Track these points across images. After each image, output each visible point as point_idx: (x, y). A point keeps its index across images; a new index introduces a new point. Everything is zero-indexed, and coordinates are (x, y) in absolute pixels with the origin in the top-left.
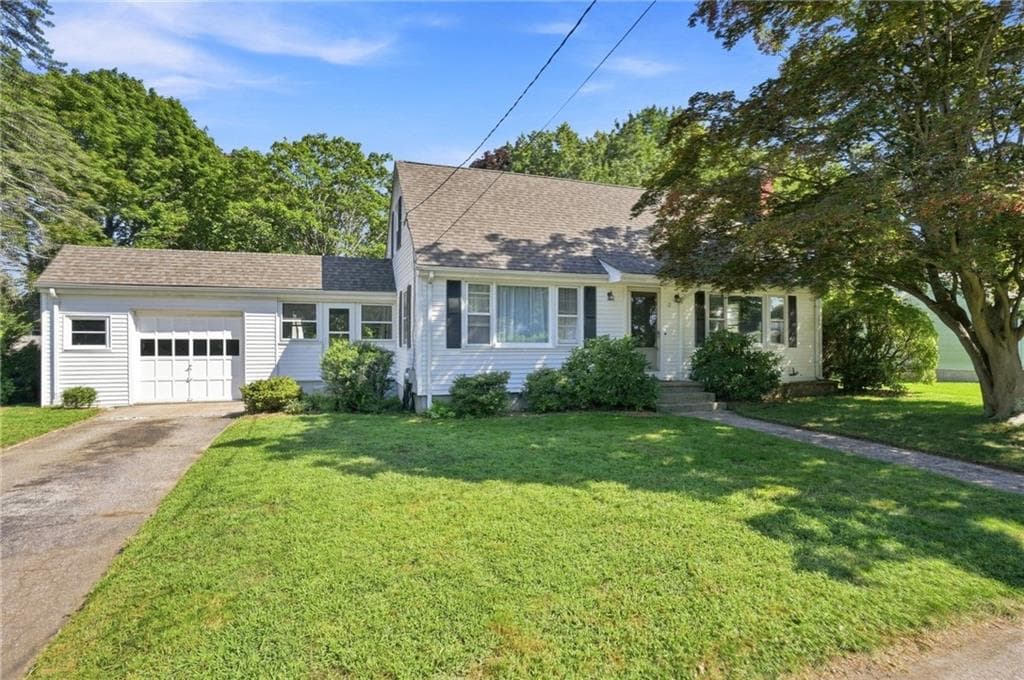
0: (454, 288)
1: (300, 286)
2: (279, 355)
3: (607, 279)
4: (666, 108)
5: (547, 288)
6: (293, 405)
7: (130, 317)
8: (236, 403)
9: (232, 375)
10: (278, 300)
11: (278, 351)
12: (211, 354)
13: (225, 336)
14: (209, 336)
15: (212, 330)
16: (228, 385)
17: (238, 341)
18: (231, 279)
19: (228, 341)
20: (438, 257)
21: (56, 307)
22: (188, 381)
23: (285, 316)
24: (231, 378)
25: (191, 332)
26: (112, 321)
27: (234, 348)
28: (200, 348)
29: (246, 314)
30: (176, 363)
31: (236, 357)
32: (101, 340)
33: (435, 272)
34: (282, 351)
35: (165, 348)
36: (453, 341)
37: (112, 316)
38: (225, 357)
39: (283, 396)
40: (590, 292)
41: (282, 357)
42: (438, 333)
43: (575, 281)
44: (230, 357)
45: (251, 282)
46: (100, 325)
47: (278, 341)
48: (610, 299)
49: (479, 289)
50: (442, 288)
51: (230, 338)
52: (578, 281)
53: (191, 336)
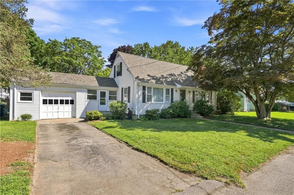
0: (144, 88)
1: (93, 85)
2: (86, 104)
3: (176, 87)
4: (173, 41)
5: (163, 89)
6: (103, 118)
7: (40, 92)
8: (73, 118)
9: (72, 110)
10: (86, 89)
11: (86, 103)
12: (65, 104)
13: (70, 99)
14: (65, 98)
15: (66, 97)
16: (70, 113)
17: (73, 100)
18: (72, 82)
19: (70, 100)
20: (140, 80)
21: (15, 88)
22: (58, 112)
23: (88, 93)
24: (71, 111)
25: (59, 97)
26: (34, 93)
27: (72, 102)
28: (62, 102)
29: (77, 92)
30: (54, 107)
31: (73, 105)
32: (30, 99)
33: (141, 84)
34: (87, 103)
35: (51, 102)
36: (144, 101)
37: (34, 92)
38: (69, 105)
39: (99, 115)
40: (172, 90)
41: (87, 105)
42: (140, 99)
43: (169, 87)
44: (71, 105)
45: (78, 83)
46: (30, 94)
47: (86, 100)
48: (176, 92)
49: (150, 88)
50: (142, 88)
51: (71, 99)
52: (170, 87)
53: (59, 99)
